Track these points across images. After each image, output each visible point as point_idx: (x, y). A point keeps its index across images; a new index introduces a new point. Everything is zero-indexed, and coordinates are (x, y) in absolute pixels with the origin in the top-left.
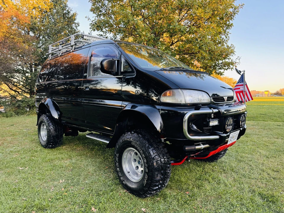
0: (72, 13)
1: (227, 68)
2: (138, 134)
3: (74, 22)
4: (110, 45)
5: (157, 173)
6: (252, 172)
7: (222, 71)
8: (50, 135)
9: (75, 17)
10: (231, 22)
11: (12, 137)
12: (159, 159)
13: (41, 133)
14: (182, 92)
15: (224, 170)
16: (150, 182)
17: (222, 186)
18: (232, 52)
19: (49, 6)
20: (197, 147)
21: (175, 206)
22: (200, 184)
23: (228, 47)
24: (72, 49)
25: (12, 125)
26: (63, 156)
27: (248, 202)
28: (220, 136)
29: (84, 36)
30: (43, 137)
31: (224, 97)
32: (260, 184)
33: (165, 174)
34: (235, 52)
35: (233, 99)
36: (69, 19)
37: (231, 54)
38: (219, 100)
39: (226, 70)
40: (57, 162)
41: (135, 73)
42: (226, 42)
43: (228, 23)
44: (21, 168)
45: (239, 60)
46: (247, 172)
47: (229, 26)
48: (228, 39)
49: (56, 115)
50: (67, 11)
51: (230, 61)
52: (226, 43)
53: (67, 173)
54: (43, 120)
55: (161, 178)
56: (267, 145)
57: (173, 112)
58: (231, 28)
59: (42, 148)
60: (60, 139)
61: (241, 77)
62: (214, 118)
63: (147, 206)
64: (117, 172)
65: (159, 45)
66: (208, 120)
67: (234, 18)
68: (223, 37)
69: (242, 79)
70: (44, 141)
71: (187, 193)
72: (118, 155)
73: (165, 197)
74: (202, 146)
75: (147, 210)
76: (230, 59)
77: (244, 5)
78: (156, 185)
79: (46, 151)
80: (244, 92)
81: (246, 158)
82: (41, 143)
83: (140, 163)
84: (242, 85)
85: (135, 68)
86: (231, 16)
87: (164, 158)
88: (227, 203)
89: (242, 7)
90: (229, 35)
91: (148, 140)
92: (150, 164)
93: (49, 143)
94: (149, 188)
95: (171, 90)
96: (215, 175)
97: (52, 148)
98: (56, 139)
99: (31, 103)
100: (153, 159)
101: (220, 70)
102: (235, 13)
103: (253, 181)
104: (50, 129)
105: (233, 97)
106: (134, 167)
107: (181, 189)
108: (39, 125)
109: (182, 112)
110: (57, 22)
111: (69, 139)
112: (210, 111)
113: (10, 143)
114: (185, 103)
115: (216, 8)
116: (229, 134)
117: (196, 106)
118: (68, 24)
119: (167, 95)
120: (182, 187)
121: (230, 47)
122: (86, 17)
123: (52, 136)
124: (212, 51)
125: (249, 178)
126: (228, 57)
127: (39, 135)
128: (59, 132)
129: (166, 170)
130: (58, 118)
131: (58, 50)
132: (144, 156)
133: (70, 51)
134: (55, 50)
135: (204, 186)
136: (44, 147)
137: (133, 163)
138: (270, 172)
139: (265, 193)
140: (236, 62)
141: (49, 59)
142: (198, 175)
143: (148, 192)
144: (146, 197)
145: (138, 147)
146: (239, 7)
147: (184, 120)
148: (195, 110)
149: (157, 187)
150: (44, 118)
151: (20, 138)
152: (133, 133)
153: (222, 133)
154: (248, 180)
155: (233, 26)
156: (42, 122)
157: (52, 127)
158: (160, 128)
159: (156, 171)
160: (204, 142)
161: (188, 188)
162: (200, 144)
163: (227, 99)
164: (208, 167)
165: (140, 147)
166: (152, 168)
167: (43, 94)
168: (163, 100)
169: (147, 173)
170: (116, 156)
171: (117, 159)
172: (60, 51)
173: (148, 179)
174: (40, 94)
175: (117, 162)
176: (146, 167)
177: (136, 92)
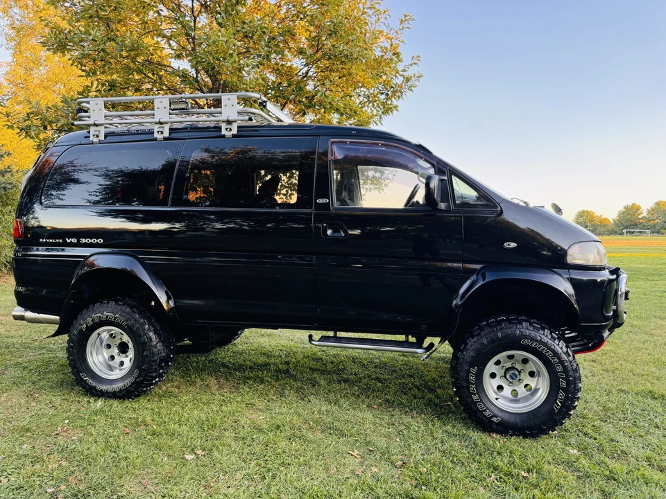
2: (531, 323)
24: (231, 130)
29: (267, 103)
30: (102, 368)
41: (499, 208)
64: (474, 403)
72: (475, 370)
82: (93, 388)
83: (517, 377)
94: (564, 415)
132: (556, 360)
143: (560, 422)
145: (540, 347)
165: (547, 347)
166: (575, 378)
167: (83, 241)
168: (571, 259)
169: (562, 389)
170: (468, 372)
171: (472, 378)
172: (161, 123)
173: (567, 398)
174: (61, 241)
175: (473, 384)
176: (562, 378)
177: (506, 245)
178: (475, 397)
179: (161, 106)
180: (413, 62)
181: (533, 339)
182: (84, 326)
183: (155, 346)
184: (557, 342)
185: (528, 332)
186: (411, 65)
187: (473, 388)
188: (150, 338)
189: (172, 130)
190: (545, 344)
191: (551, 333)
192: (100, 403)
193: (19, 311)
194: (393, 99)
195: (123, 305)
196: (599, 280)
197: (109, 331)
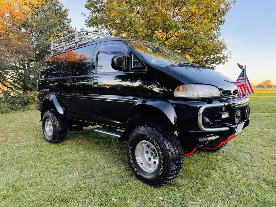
0: (63, 9)
1: (218, 62)
2: (152, 127)
3: (66, 18)
4: (118, 42)
5: (172, 164)
6: (253, 160)
7: (214, 65)
8: (56, 130)
9: (67, 13)
10: (223, 18)
11: (14, 133)
12: (174, 151)
13: (46, 128)
14: (195, 86)
15: (228, 160)
16: (166, 172)
17: (228, 174)
18: (225, 47)
19: (40, 2)
20: (209, 139)
21: (189, 194)
22: (207, 172)
23: (219, 42)
24: (76, 46)
25: (11, 121)
26: (71, 151)
27: (255, 187)
28: (230, 127)
29: (89, 33)
30: (48, 132)
31: (231, 91)
32: (262, 171)
33: (180, 164)
34: (227, 47)
35: (237, 92)
36: (61, 15)
37: (224, 49)
38: (227, 94)
39: (217, 65)
40: (66, 156)
41: (147, 69)
42: (217, 37)
43: (220, 19)
44: (32, 163)
45: (230, 54)
46: (249, 161)
47: (221, 22)
48: (219, 34)
49: (61, 111)
50: (59, 7)
51: (222, 55)
52: (217, 39)
53: (79, 166)
54: (48, 115)
55: (176, 168)
56: (261, 134)
57: (185, 106)
58: (223, 24)
59: (48, 143)
60: (66, 134)
61: (242, 72)
62: (225, 111)
63: (163, 195)
64: (131, 164)
65: (155, 40)
66: (220, 113)
67: (227, 14)
68: (215, 32)
69: (243, 74)
70: (50, 137)
71: (198, 182)
72: (131, 148)
73: (178, 186)
74: (214, 138)
75: (164, 198)
76: (222, 53)
77: (236, 1)
78: (171, 175)
79: (53, 146)
80: (245, 86)
81: (245, 148)
82: (46, 138)
83: (153, 155)
84: (244, 79)
85: (147, 64)
86: (223, 13)
87: (177, 149)
88: (237, 190)
89: (234, 3)
90: (221, 31)
91: (162, 133)
92: (166, 156)
93: (55, 138)
94: (164, 178)
95: (184, 85)
96: (219, 163)
97: (57, 143)
98: (62, 134)
99: (26, 99)
100: (169, 150)
101: (212, 65)
102: (227, 10)
103: (256, 169)
104: (55, 125)
105: (237, 91)
106: (147, 159)
107: (192, 178)
108: (44, 120)
109: (195, 106)
110: (50, 18)
111: (72, 134)
112: (222, 104)
113: (14, 139)
114: (198, 97)
115: (209, 5)
116: (237, 125)
117: (209, 100)
118: (60, 20)
119: (181, 90)
120: (192, 176)
121: (221, 42)
122: (82, 14)
123: (57, 131)
124: (205, 46)
125: (252, 166)
126: (220, 52)
127: (44, 131)
128: (64, 127)
129: (180, 160)
130: (63, 114)
131: (61, 46)
132: (159, 148)
133: (74, 47)
134: (57, 46)
135: (212, 174)
136: (50, 142)
137: (145, 155)
138: (269, 160)
139: (269, 179)
140: (227, 56)
141: (51, 56)
142: (204, 165)
143: (163, 182)
144: (161, 186)
145: (153, 140)
146: (231, 3)
147: (199, 113)
148: (208, 104)
149: (172, 177)
150: (49, 113)
151: (22, 134)
152: (146, 127)
153: (232, 125)
154: (250, 168)
155: (225, 22)
156: (46, 118)
157: (57, 123)
158: (174, 122)
159: (172, 162)
160: (215, 133)
161: (198, 177)
162: (211, 135)
163: (233, 93)
164: (212, 156)
167: (46, 90)
168: (175, 94)
169: (162, 164)
170: (129, 148)
171: (130, 152)
172: (63, 47)
173: (164, 169)
174: (43, 90)
175: (131, 155)
176: (162, 158)
177: (148, 87)
178: (131, 161)
181: (150, 136)
182: (44, 118)
185: (149, 132)
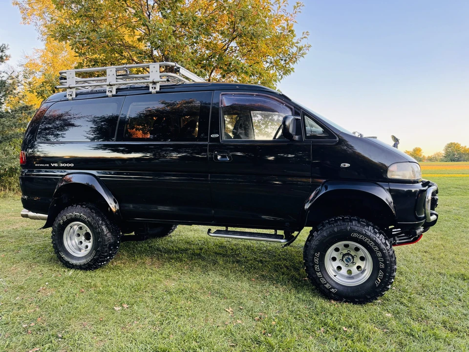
2: (359, 221)
8: (105, 242)
13: (67, 242)
14: (411, 165)
24: (155, 89)
29: (180, 69)
41: (338, 139)
54: (81, 216)
64: (318, 278)
70: (80, 258)
72: (318, 254)
82: (67, 262)
114: (414, 179)
123: (108, 245)
127: (60, 247)
132: (377, 248)
145: (365, 239)
156: (69, 221)
165: (370, 239)
166: (391, 262)
167: (62, 165)
168: (390, 175)
169: (382, 269)
170: (314, 256)
171: (316, 260)
172: (111, 85)
173: (385, 276)
174: (48, 165)
175: (317, 265)
176: (381, 262)
177: (342, 165)
178: (319, 274)
179: (111, 73)
180: (304, 36)
181: (359, 233)
182: (62, 221)
183: (106, 235)
184: (378, 235)
185: (356, 228)
186: (302, 39)
187: (317, 267)
188: (103, 230)
189: (118, 90)
190: (369, 237)
191: (373, 229)
192: (71, 272)
193: (25, 212)
194: (290, 63)
195: (86, 208)
196: (413, 191)
197: (78, 225)
